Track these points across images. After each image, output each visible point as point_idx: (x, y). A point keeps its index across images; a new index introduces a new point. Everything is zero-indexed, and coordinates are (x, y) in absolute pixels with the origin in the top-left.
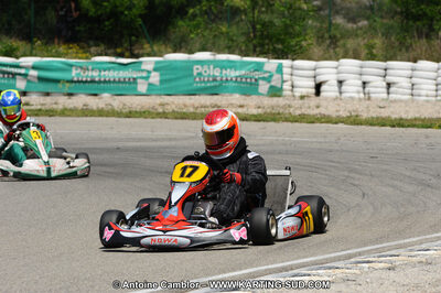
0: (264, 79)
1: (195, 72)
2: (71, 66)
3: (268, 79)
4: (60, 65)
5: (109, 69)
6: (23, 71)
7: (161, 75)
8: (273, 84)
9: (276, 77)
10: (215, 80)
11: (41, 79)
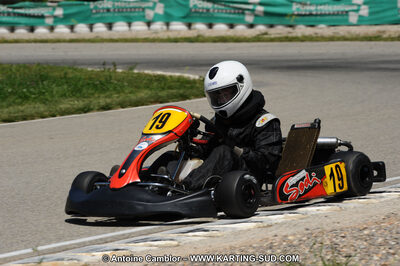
1: (399, 5)
2: (292, 2)
4: (283, 1)
5: (325, 4)
6: (251, 7)
7: (370, 8)
11: (266, 14)
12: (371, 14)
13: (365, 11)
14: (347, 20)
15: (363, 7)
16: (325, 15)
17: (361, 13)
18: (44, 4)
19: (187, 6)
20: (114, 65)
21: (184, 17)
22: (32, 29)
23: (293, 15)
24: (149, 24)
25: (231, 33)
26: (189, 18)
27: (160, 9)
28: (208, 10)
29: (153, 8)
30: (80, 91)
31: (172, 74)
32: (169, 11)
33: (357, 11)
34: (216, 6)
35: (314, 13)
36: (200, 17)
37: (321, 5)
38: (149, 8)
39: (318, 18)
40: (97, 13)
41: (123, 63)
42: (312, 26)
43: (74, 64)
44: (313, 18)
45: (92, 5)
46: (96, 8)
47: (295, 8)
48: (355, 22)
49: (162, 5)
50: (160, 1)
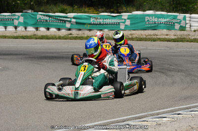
0: (177, 23)
1: (146, 20)
2: (91, 17)
3: (179, 23)
4: (86, 17)
5: (108, 19)
6: (69, 19)
7: (131, 21)
8: (181, 25)
9: (183, 22)
10: (155, 23)
11: (77, 23)
12: (131, 24)
14: (119, 27)
15: (127, 20)
16: (107, 24)
17: (126, 23)
19: (36, 18)
21: (34, 24)
23: (91, 24)
24: (16, 28)
26: (37, 25)
27: (21, 20)
28: (46, 21)
29: (18, 19)
32: (26, 21)
33: (124, 22)
34: (51, 19)
35: (102, 23)
36: (42, 24)
38: (16, 19)
42: (101, 30)
44: (101, 26)
47: (92, 21)
48: (123, 29)
49: (23, 18)
50: (21, 15)
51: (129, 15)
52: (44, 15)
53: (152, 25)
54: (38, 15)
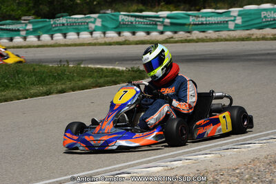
12: (243, 22)
13: (239, 21)
14: (227, 27)
15: (238, 18)
16: (212, 24)
17: (236, 22)
18: (19, 22)
19: (117, 20)
20: (67, 62)
21: (115, 28)
22: (11, 40)
23: (190, 24)
24: (91, 33)
25: (148, 38)
26: (119, 29)
27: (99, 23)
28: (132, 23)
29: (94, 22)
30: (44, 80)
31: (107, 67)
32: (105, 24)
33: (234, 20)
34: (137, 19)
35: (205, 22)
36: (127, 27)
37: (209, 17)
38: (91, 22)
39: (208, 26)
40: (55, 27)
41: (74, 61)
42: (204, 32)
43: (40, 62)
44: (204, 26)
45: (52, 21)
46: (55, 23)
47: (191, 20)
48: (233, 29)
49: (100, 20)
50: (99, 17)
51: (240, 11)
52: (128, 16)
53: (271, 23)
54: (120, 16)
